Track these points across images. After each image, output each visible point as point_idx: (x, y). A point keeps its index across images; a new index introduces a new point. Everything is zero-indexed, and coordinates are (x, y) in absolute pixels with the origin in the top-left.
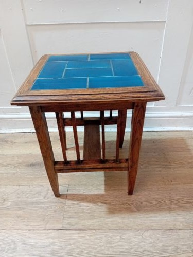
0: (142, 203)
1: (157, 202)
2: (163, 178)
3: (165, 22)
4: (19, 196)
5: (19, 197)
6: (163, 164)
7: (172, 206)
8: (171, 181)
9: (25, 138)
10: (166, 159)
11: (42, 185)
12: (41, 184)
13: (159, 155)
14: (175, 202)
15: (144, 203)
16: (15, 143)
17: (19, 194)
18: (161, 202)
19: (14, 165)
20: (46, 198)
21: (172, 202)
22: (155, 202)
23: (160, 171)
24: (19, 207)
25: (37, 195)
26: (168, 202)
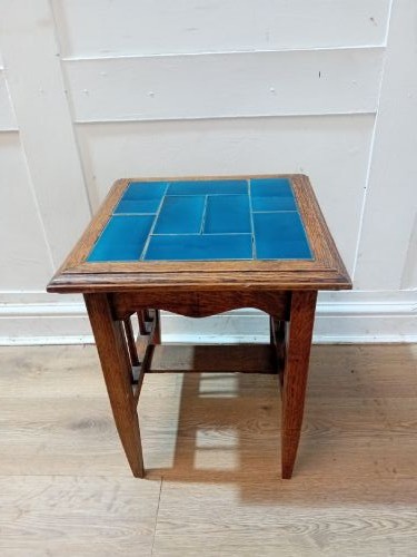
0: (328, 526)
1: (363, 525)
2: (376, 463)
3: (375, 114)
4: (52, 502)
5: (54, 505)
6: (376, 426)
7: (397, 535)
8: (394, 471)
9: (66, 357)
10: (382, 414)
11: (103, 477)
12: (102, 473)
13: (365, 403)
14: (404, 524)
15: (334, 527)
16: (46, 369)
17: (52, 498)
18: (371, 525)
19: (43, 423)
20: (112, 510)
21: (396, 524)
22: (358, 525)
23: (369, 445)
24: (52, 531)
25: (92, 500)
26: (389, 525)
